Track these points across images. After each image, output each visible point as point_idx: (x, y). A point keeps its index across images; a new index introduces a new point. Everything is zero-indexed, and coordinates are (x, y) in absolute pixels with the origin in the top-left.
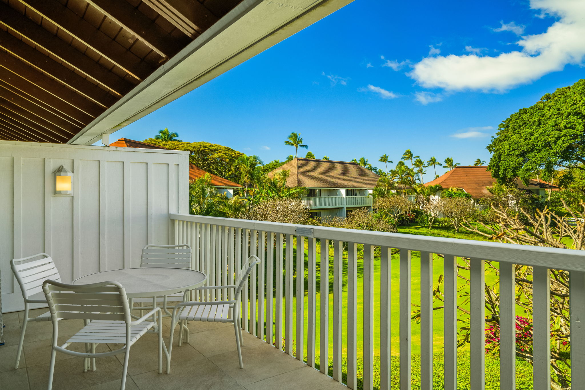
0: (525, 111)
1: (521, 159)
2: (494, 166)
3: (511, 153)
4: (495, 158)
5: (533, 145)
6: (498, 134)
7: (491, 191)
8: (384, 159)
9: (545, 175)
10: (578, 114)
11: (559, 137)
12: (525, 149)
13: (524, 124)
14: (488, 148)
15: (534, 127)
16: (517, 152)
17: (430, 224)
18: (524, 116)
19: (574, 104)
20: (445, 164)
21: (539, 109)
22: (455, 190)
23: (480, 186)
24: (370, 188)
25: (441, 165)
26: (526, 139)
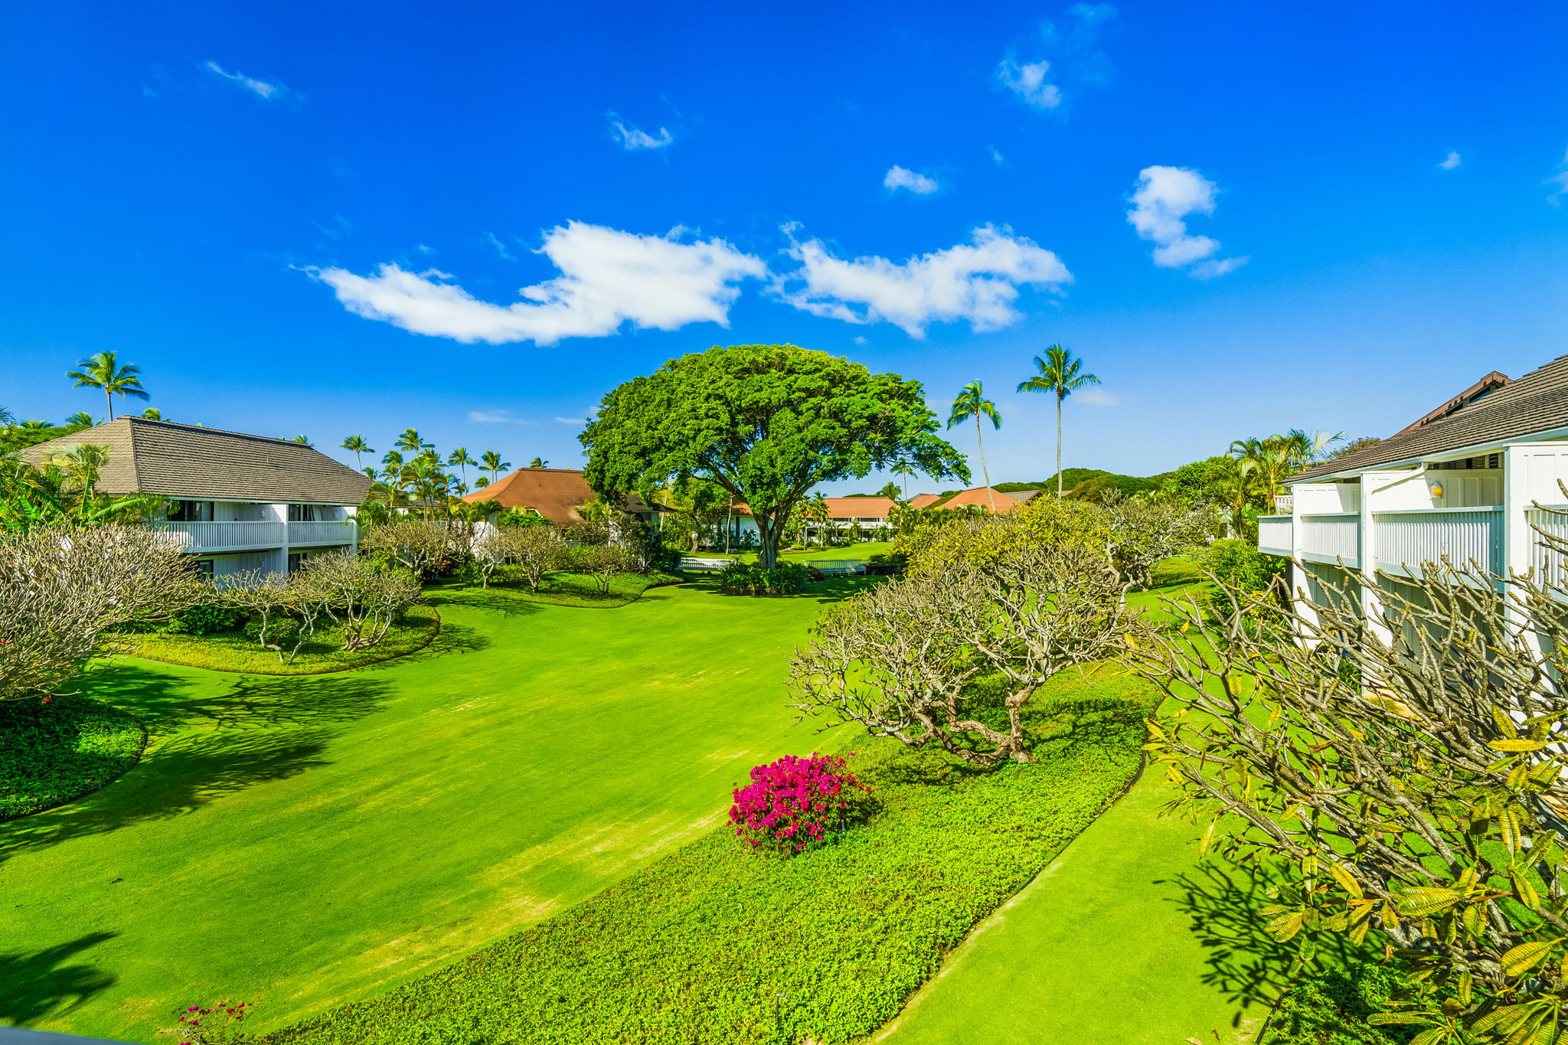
0: (642, 382)
1: (641, 461)
2: (595, 470)
3: (626, 450)
4: (598, 456)
5: (660, 439)
6: (601, 415)
7: (581, 513)
8: (355, 444)
9: (677, 490)
10: (720, 397)
11: (700, 430)
12: (648, 444)
13: (644, 402)
14: (581, 437)
15: (662, 410)
16: (635, 449)
17: (485, 578)
18: (642, 389)
19: (713, 382)
20: (482, 463)
21: (663, 381)
22: (522, 512)
23: (563, 506)
24: (351, 504)
25: (475, 464)
26: (649, 427)
